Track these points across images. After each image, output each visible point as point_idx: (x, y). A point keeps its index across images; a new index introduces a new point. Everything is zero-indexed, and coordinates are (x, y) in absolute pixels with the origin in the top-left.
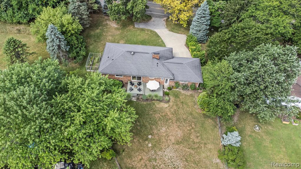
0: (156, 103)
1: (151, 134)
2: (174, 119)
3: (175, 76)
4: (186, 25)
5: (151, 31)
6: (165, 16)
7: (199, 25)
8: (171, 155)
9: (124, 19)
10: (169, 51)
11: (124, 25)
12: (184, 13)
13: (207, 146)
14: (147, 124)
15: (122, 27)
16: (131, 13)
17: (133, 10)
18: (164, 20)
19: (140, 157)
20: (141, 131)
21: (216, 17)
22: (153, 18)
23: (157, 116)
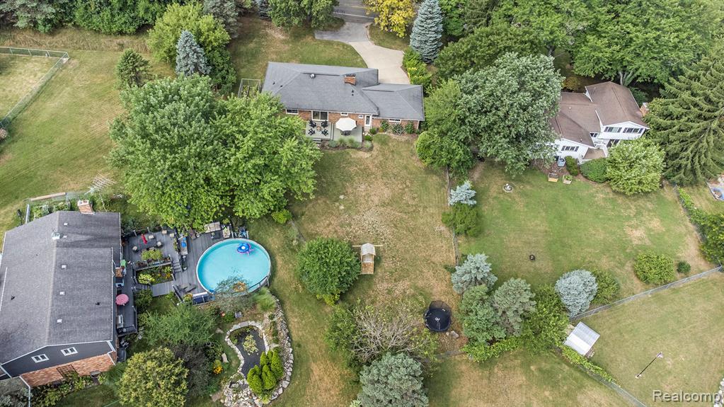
0: (351, 151)
1: (344, 194)
2: (379, 174)
3: (381, 112)
4: (403, 34)
5: (344, 45)
6: (368, 20)
7: (424, 32)
8: (373, 219)
9: (297, 23)
10: (373, 74)
11: (297, 36)
12: (399, 12)
13: (428, 210)
14: (337, 180)
15: (293, 38)
16: (308, 13)
17: (311, 8)
18: (367, 27)
19: (328, 222)
20: (329, 190)
21: (455, 19)
22: (347, 23)
23: (353, 169)
